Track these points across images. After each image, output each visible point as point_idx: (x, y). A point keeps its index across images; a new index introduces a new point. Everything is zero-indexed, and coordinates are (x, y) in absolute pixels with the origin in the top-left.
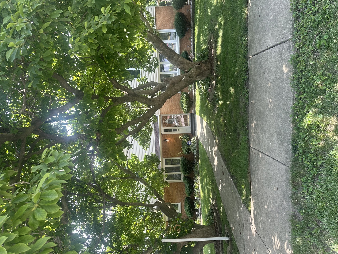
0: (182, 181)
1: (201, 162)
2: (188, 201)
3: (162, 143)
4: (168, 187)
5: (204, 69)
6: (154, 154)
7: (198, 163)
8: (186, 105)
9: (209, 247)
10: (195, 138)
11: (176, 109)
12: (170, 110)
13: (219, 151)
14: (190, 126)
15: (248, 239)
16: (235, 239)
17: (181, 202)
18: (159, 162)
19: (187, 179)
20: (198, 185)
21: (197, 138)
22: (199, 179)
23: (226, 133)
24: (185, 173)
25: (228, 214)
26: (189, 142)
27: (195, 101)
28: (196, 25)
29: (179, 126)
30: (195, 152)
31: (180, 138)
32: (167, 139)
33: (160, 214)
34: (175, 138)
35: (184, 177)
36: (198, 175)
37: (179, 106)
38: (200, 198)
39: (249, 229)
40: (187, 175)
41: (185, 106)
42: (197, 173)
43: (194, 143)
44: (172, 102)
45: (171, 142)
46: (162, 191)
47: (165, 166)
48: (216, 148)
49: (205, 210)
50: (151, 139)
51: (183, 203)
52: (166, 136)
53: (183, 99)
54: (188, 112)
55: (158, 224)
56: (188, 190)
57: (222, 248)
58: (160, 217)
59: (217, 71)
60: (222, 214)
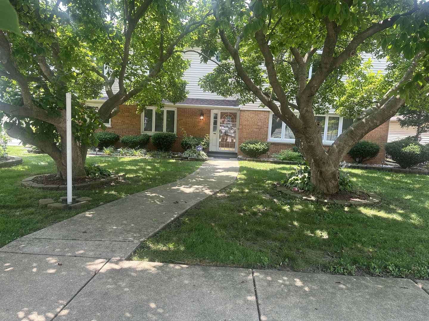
0: (143, 132)
1: (173, 163)
2: (113, 138)
3: (198, 109)
4: (137, 112)
5: (330, 184)
6: (187, 95)
7: (169, 158)
8: (252, 148)
9: (49, 163)
10: (205, 157)
11: (246, 134)
12: (245, 125)
13: (207, 198)
14: (219, 151)
15: (78, 251)
16: (72, 218)
17: (112, 128)
18: (174, 102)
19: (146, 139)
20: (138, 155)
21: (206, 160)
22: (147, 158)
23: (242, 214)
24: (155, 137)
25: (112, 206)
26: (201, 148)
27: (257, 161)
28: (364, 172)
29: (220, 135)
30: (186, 154)
31: (207, 136)
32: (203, 116)
33: (97, 96)
34: (204, 128)
35: (148, 135)
36: (152, 156)
37: (249, 138)
38: (119, 155)
39: (97, 253)
40: (151, 140)
41: (252, 146)
42: (156, 154)
43: (199, 154)
44: (256, 129)
45: (199, 122)
46: (131, 101)
47: (165, 110)
48: (208, 192)
49: (104, 163)
50: (212, 94)
51: (110, 131)
52: (209, 115)
53: (261, 145)
54: (242, 151)
55: (83, 91)
56: (130, 140)
57: (52, 189)
58: (93, 95)
59: (333, 205)
60: (105, 192)
